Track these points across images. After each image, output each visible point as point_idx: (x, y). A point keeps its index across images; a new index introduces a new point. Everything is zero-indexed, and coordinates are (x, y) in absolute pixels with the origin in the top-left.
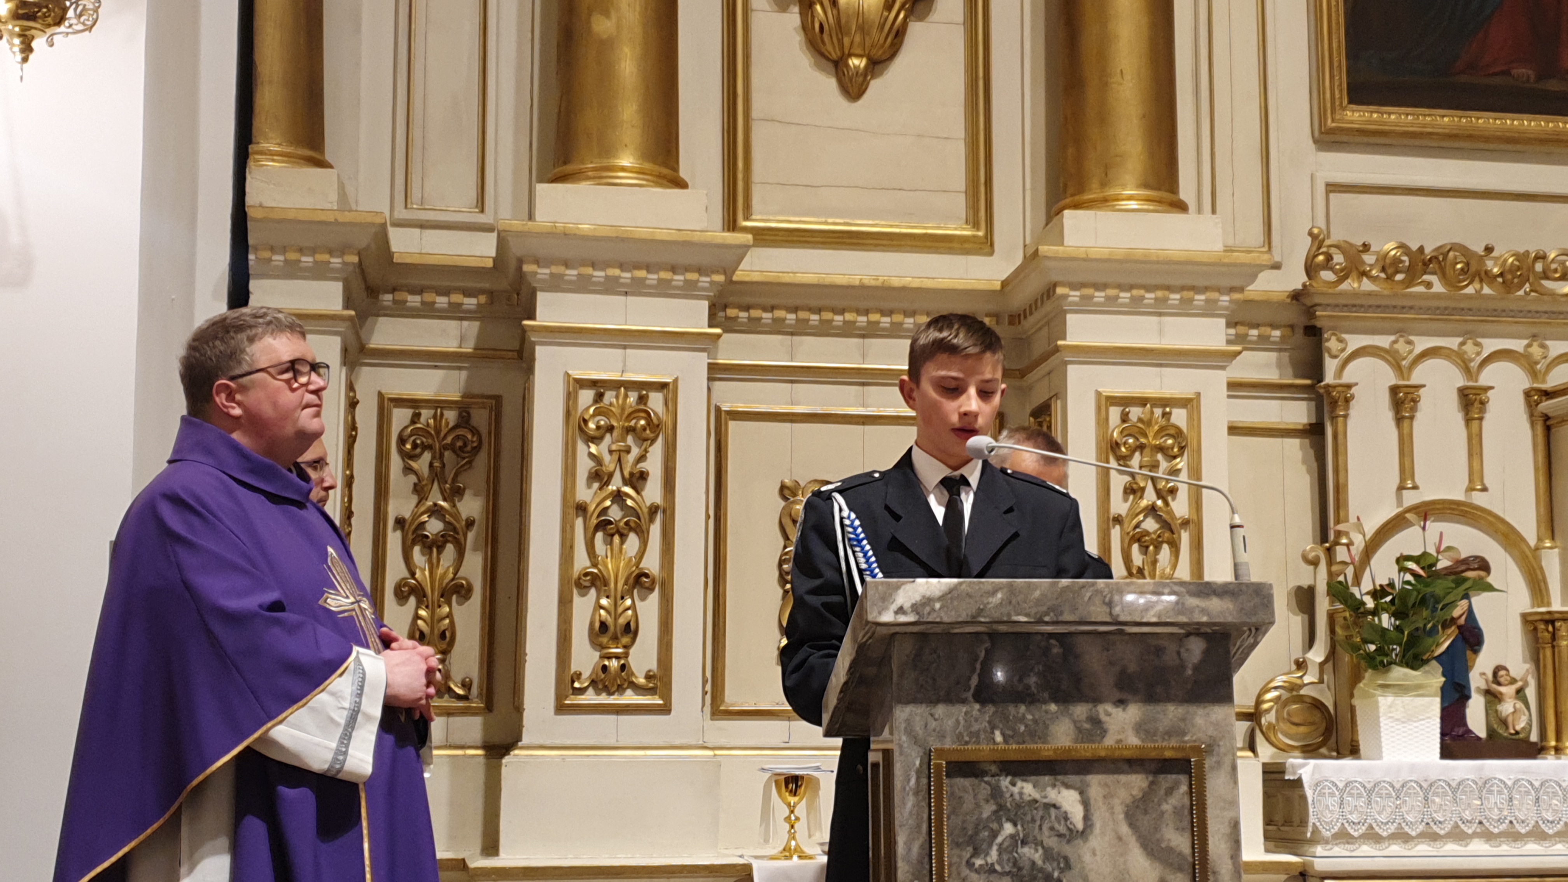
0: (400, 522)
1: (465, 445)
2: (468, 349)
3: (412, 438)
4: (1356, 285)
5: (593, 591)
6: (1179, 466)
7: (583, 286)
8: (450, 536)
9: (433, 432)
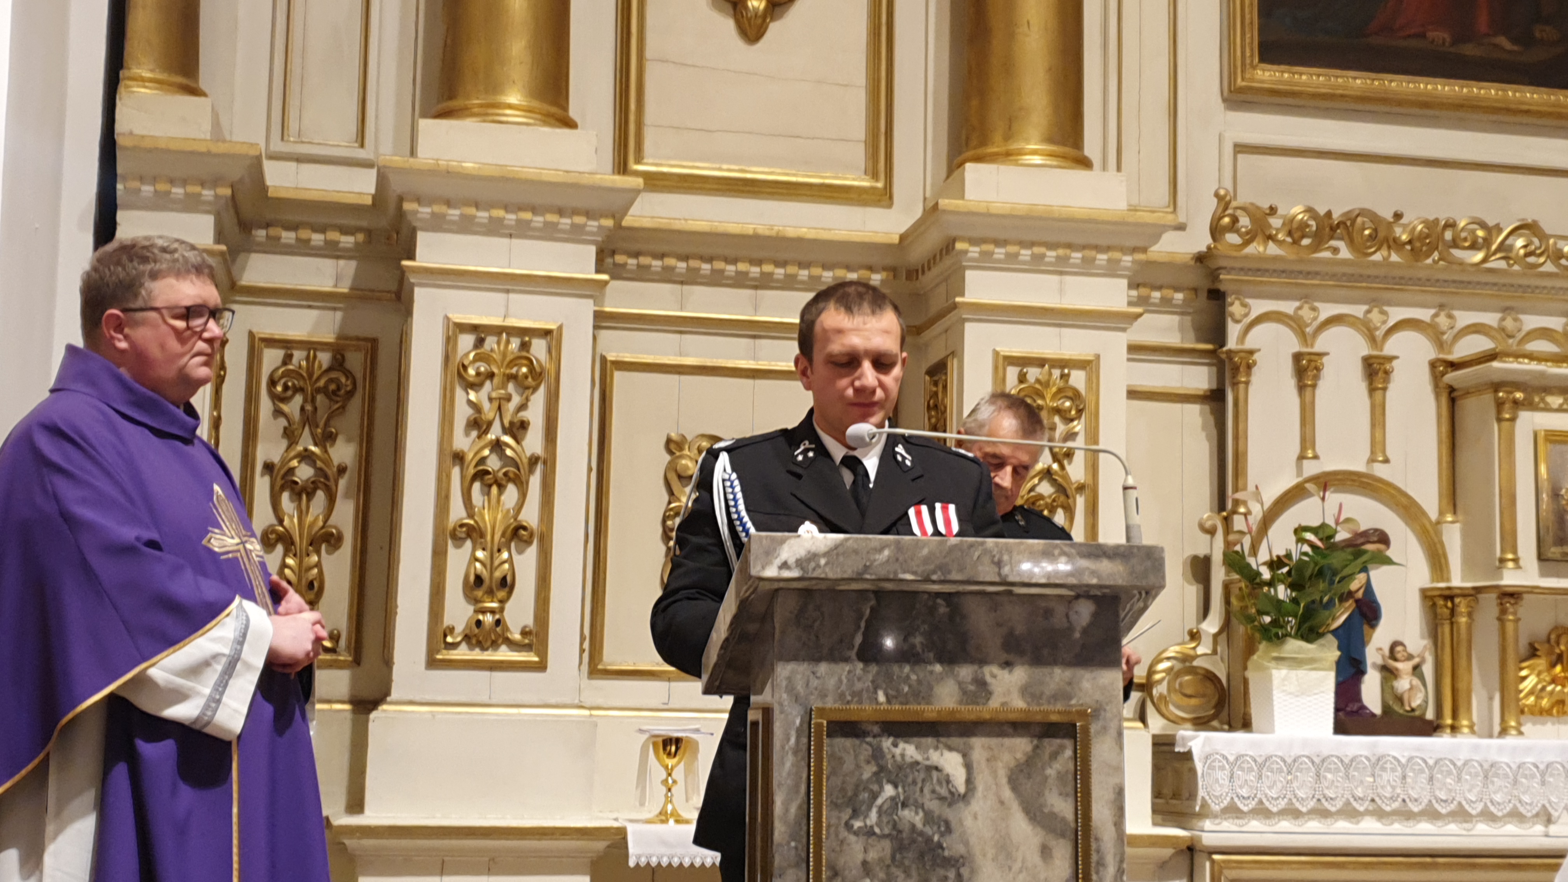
0: (269, 467)
1: (339, 388)
2: (344, 289)
3: (282, 381)
4: (1261, 249)
5: (468, 544)
6: (1077, 429)
7: (466, 226)
8: (321, 482)
9: (305, 374)
